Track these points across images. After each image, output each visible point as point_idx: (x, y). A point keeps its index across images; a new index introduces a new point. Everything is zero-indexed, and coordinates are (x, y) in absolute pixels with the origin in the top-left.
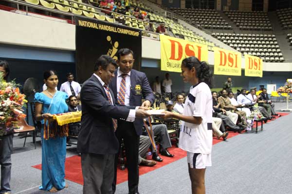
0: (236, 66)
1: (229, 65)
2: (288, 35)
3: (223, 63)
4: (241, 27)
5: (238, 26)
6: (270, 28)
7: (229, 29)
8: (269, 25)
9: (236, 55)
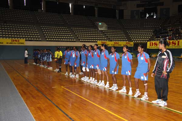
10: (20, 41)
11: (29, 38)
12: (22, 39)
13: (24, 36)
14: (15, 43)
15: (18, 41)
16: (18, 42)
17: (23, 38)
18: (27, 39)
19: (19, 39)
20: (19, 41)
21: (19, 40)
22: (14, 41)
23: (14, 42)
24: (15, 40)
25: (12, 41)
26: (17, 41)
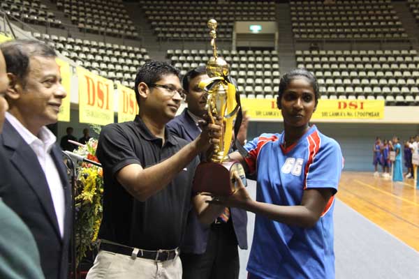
0: (107, 108)
1: (99, 105)
2: (169, 52)
3: (91, 102)
4: (81, 25)
5: (74, 22)
6: (135, 34)
7: (57, 26)
8: (132, 28)
9: (107, 86)
10: (364, 106)
11: (395, 95)
12: (371, 98)
13: (377, 90)
14: (348, 114)
15: (359, 106)
16: (358, 110)
17: (376, 95)
18: (390, 98)
19: (361, 98)
20: (362, 108)
21: (362, 104)
22: (345, 106)
23: (348, 110)
24: (351, 104)
25: (340, 107)
26: (356, 107)
